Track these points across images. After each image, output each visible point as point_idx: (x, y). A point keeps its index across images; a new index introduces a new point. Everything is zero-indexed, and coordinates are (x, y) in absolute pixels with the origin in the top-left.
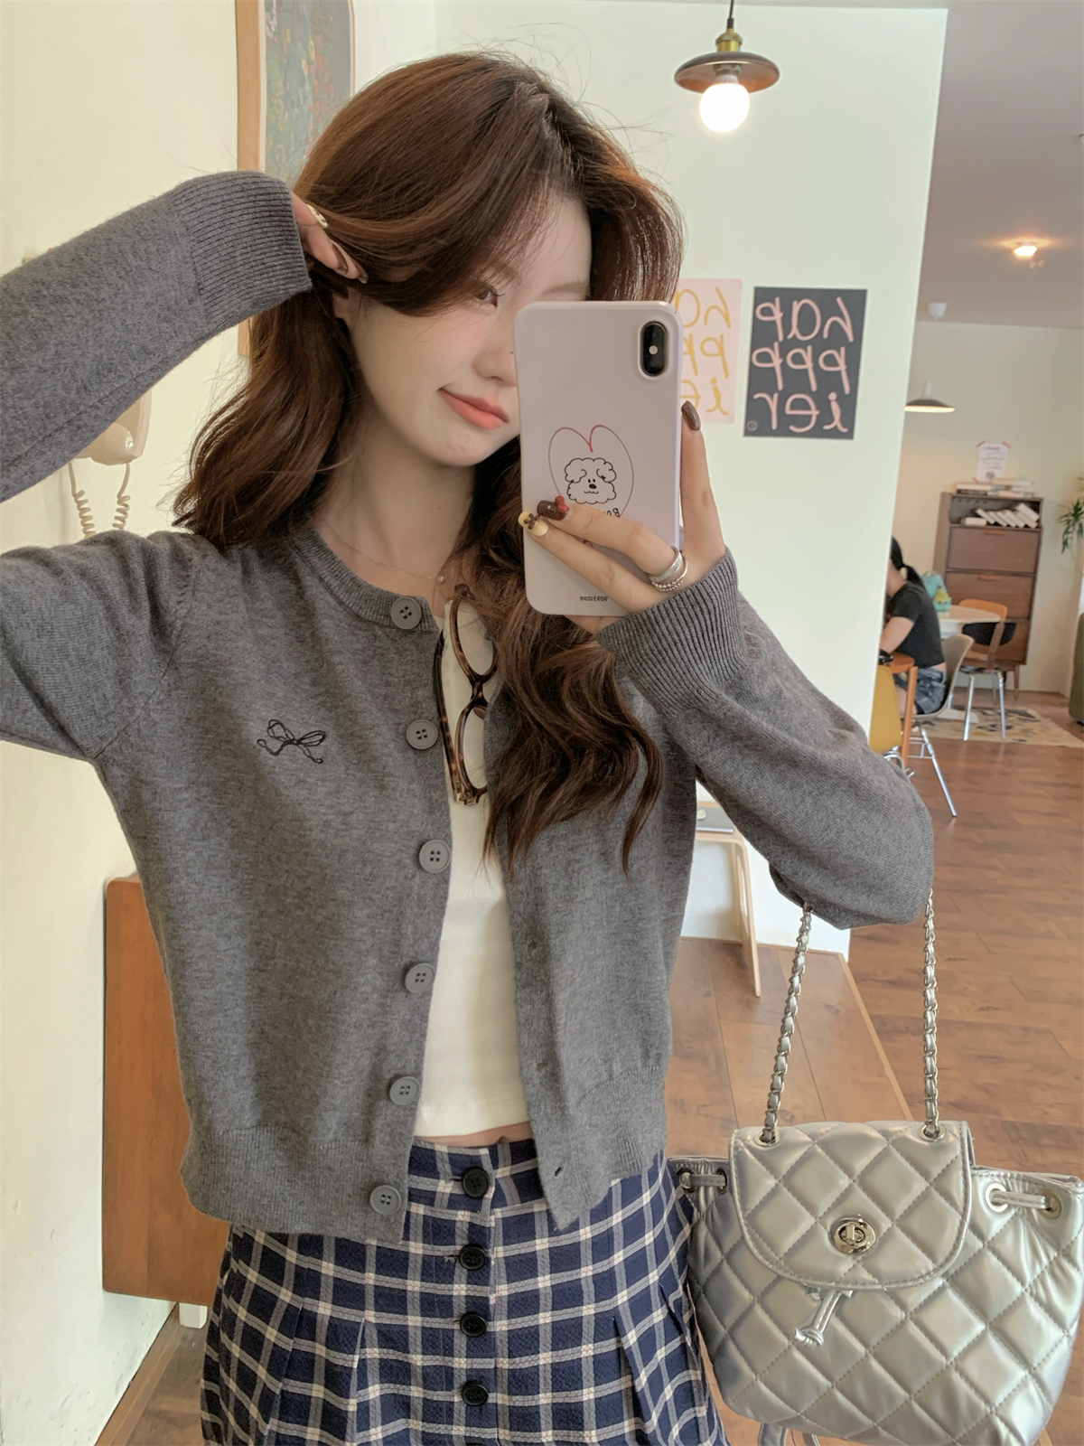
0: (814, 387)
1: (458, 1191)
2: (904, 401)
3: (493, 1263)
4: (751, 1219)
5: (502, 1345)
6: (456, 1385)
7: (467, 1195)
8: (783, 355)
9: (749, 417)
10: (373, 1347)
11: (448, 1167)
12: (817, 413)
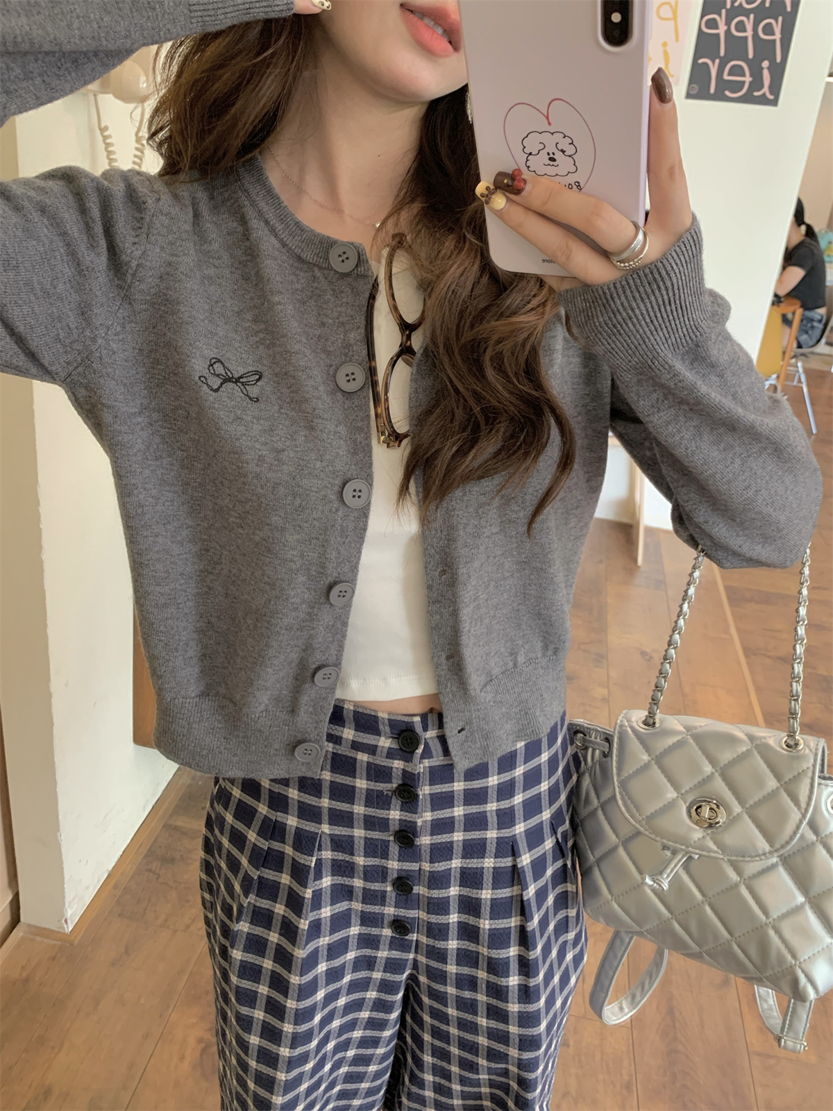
0: (751, 55)
1: (395, 746)
2: (827, 72)
3: (421, 797)
4: (623, 784)
5: (426, 854)
6: (389, 879)
7: (401, 749)
8: (728, 23)
9: (692, 80)
10: (327, 850)
11: (388, 729)
12: (751, 79)
